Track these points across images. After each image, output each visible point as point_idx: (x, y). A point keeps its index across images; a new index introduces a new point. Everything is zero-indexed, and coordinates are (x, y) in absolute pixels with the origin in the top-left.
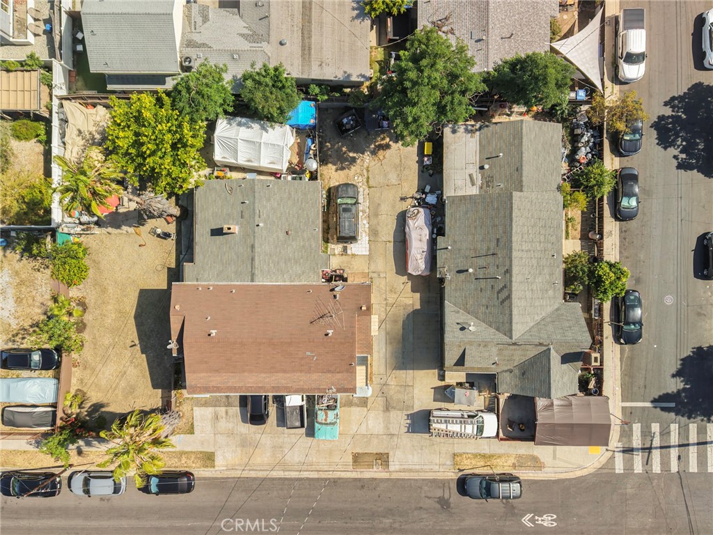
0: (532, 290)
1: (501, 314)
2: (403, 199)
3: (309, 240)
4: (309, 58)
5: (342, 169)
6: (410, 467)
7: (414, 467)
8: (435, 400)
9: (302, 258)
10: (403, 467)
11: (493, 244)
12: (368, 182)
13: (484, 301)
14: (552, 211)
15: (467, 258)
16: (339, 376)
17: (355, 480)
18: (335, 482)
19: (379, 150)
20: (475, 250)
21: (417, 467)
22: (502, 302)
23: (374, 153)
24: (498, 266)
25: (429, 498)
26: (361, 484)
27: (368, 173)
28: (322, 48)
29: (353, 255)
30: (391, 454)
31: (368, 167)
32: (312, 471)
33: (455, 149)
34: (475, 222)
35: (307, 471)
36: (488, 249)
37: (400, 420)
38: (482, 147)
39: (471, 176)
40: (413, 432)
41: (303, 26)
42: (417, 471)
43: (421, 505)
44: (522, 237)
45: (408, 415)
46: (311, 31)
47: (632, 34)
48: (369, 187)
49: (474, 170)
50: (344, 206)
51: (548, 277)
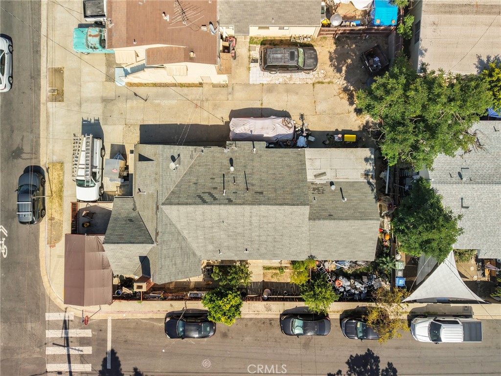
0: (212, 227)
1: (188, 196)
2: (302, 117)
3: (264, 13)
4: (442, 12)
5: (331, 59)
6: (51, 122)
7: (51, 125)
8: (112, 145)
9: (245, 5)
10: (51, 116)
11: (257, 189)
12: (319, 83)
13: (201, 181)
14: (290, 248)
15: (245, 166)
16: (123, 29)
17: (39, 71)
18: (37, 52)
19: (348, 94)
20: (252, 174)
21: (51, 129)
22: (200, 197)
23: (345, 90)
24: (236, 193)
25: (22, 140)
26: (35, 75)
27: (326, 83)
29: (249, 68)
30: (63, 104)
31: (332, 83)
32: (47, 30)
33: (350, 159)
34: (280, 174)
35: (47, 25)
36: (253, 185)
37: (93, 113)
38: (352, 184)
39: (324, 174)
40: (83, 125)
42: (47, 128)
43: (16, 132)
44: (264, 217)
45: (98, 120)
46: (468, 14)
47: (459, 329)
48: (314, 84)
49: (329, 177)
50: (296, 53)
51: (226, 244)
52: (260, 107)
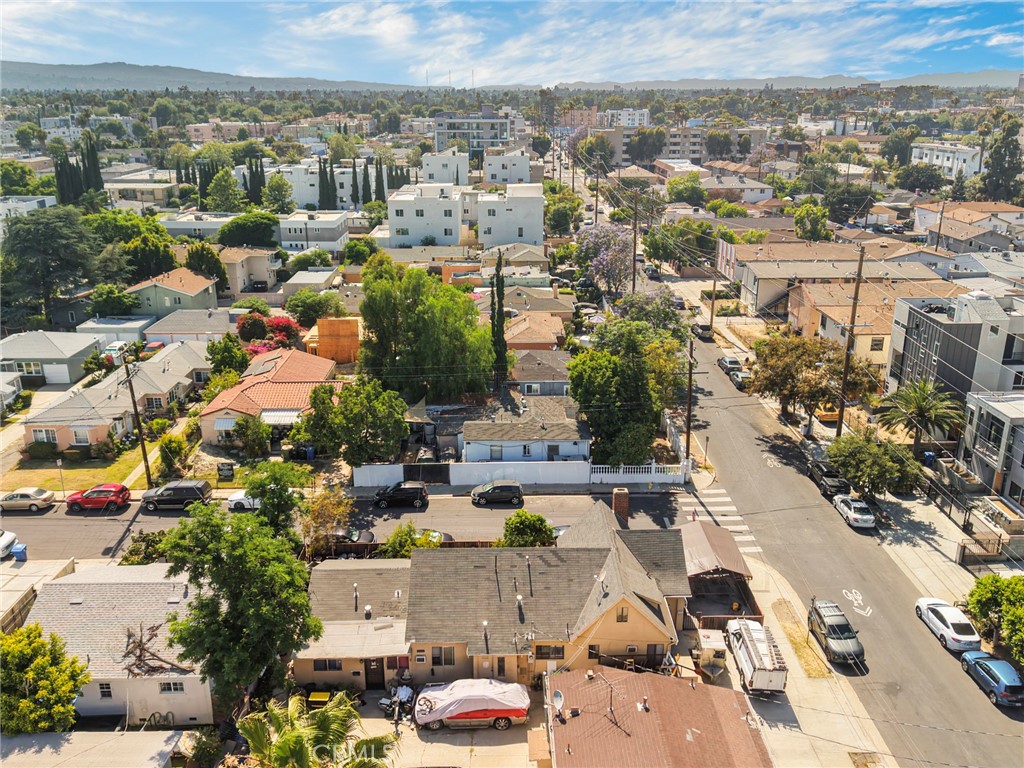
11: (482, 573)
13: (564, 584)
15: (501, 609)
20: (490, 597)
22: (562, 560)
24: (512, 566)
34: (448, 598)
36: (488, 579)
38: (339, 616)
39: (378, 629)
49: (369, 625)
52: (475, 748)
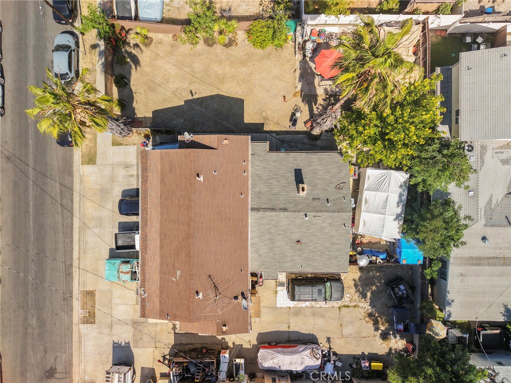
2: (329, 340)
3: (292, 261)
4: (469, 264)
5: (356, 286)
6: (83, 343)
7: (83, 346)
8: (142, 368)
9: (274, 254)
10: (83, 336)
12: (345, 306)
16: (157, 301)
17: (71, 293)
18: (69, 275)
19: (373, 320)
21: (83, 349)
23: (370, 315)
25: (55, 360)
26: (68, 298)
27: (352, 306)
28: (478, 276)
29: (276, 292)
30: (94, 326)
31: (358, 306)
32: (79, 253)
35: (79, 248)
37: (124, 335)
40: (114, 347)
41: (500, 258)
42: (80, 348)
43: (48, 353)
45: (129, 343)
46: (495, 266)
48: (340, 308)
50: (323, 290)
52: (287, 330)
